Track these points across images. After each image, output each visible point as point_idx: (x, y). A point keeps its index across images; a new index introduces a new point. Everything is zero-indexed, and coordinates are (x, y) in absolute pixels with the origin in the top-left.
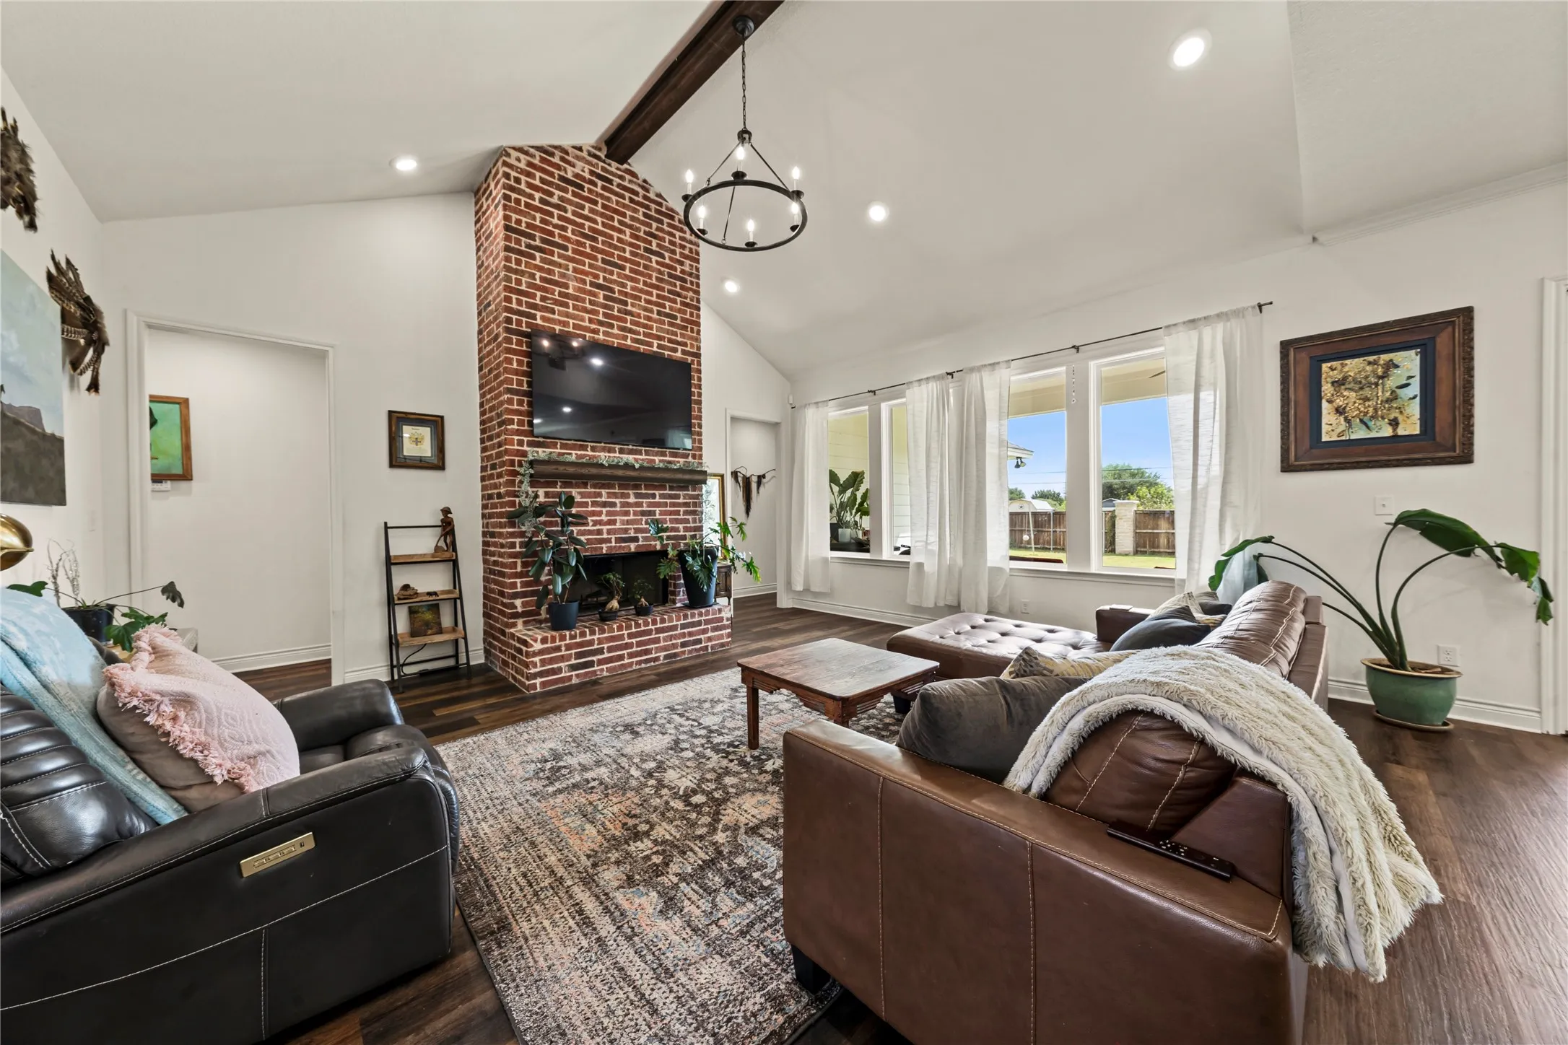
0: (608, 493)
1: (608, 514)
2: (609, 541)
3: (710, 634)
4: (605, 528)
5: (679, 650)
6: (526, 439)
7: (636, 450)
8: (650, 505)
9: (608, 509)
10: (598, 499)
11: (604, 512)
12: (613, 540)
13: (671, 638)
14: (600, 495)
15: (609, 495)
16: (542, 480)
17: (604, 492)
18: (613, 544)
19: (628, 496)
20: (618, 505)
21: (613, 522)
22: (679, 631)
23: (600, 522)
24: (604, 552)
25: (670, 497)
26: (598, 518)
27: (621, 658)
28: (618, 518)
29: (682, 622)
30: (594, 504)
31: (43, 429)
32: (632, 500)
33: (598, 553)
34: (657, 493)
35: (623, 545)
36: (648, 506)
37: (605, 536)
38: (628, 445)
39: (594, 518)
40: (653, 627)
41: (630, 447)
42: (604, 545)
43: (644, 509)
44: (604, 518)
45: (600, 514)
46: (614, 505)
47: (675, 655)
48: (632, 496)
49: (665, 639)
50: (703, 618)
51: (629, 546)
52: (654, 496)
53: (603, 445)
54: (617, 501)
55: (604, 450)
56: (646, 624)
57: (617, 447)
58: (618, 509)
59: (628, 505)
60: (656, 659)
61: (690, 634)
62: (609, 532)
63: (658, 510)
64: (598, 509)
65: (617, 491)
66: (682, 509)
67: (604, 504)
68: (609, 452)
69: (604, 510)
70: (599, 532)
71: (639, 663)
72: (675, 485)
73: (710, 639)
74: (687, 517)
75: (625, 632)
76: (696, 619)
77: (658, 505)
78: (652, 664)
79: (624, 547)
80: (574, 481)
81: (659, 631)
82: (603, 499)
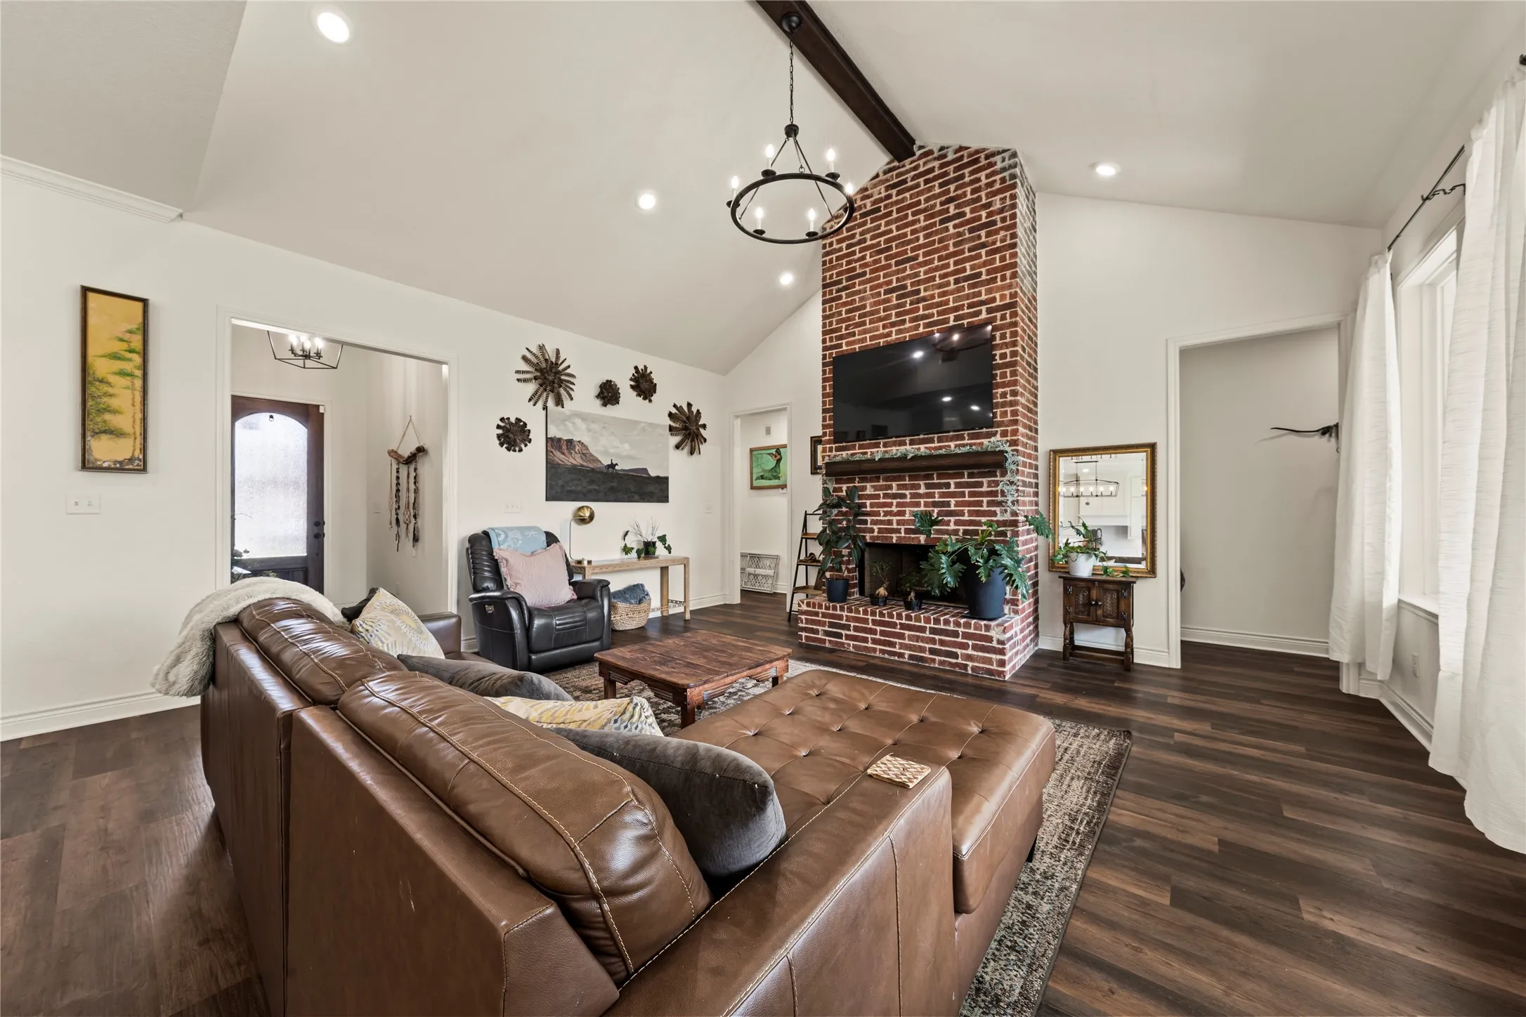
0: (898, 485)
1: (898, 505)
2: (898, 531)
3: (970, 652)
4: (895, 519)
5: (927, 655)
6: (834, 446)
7: (927, 438)
8: (943, 495)
9: (899, 500)
10: (889, 492)
11: (895, 504)
12: (902, 531)
13: (917, 639)
14: (890, 487)
15: (899, 487)
16: (845, 477)
17: (894, 484)
18: (903, 535)
19: (919, 487)
20: (909, 496)
21: (902, 513)
22: (927, 634)
23: (890, 513)
24: (894, 541)
25: (968, 485)
26: (889, 509)
27: (865, 640)
28: (907, 509)
29: (932, 625)
30: (886, 496)
31: (649, 474)
32: (922, 490)
33: (888, 542)
34: (952, 482)
35: (913, 536)
36: (940, 497)
37: (895, 526)
38: (918, 435)
39: (885, 509)
40: (898, 622)
41: (922, 436)
42: (894, 535)
43: (936, 500)
44: (894, 509)
45: (890, 505)
46: (904, 496)
47: (922, 659)
48: (923, 487)
49: (910, 638)
50: (961, 630)
51: (918, 538)
52: (948, 485)
53: (894, 439)
54: (907, 492)
55: (894, 444)
56: (891, 616)
57: (908, 439)
58: (908, 500)
59: (920, 496)
60: (901, 655)
61: (942, 643)
62: (899, 523)
63: (953, 501)
64: (889, 501)
65: (907, 482)
66: (985, 500)
67: (895, 496)
68: (900, 445)
69: (895, 501)
70: (890, 522)
71: (882, 651)
72: (976, 471)
73: (969, 657)
74: (993, 509)
75: (870, 618)
76: (951, 627)
77: (953, 495)
78: (896, 658)
79: (913, 538)
80: (868, 476)
81: (903, 627)
82: (894, 491)
